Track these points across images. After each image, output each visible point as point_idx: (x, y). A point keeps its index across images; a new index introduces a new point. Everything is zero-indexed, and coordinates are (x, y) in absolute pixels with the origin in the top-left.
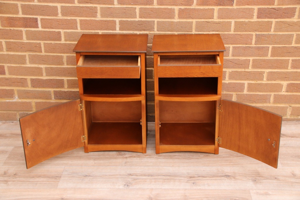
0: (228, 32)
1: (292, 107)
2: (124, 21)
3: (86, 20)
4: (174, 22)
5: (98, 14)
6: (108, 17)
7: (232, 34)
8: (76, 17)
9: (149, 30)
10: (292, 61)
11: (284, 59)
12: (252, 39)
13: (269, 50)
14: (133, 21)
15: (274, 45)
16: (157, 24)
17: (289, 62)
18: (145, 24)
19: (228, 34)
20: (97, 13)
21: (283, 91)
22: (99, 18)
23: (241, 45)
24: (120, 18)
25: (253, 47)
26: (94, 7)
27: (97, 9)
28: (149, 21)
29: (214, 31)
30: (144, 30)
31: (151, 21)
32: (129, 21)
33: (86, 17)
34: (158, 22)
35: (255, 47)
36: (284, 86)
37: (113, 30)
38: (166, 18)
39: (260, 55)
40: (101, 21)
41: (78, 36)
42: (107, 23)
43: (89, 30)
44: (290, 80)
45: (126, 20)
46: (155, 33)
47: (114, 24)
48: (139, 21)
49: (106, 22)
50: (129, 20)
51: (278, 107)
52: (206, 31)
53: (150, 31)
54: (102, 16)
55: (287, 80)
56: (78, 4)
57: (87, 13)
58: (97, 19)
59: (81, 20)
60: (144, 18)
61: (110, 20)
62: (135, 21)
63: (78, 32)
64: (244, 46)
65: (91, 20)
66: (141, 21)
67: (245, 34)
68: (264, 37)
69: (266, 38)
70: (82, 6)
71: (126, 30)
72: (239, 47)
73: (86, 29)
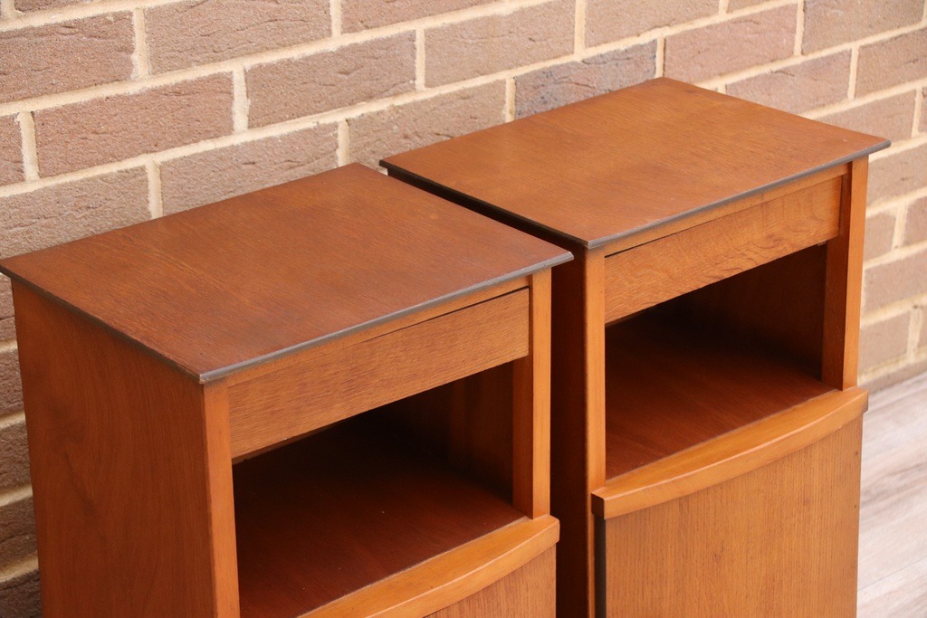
0: (708, 15)
1: (922, 307)
2: (272, 68)
3: (73, 107)
4: (500, 17)
5: (135, 57)
6: (187, 65)
7: (723, 25)
8: (14, 99)
9: (391, 91)
10: (924, 96)
11: (898, 97)
12: (793, 31)
13: (851, 68)
14: (317, 55)
15: (865, 36)
16: (428, 47)
17: (914, 102)
18: (373, 61)
19: (708, 27)
20: (129, 49)
21: (894, 245)
22: (142, 80)
23: (753, 73)
24: (249, 54)
25: (795, 67)
26: (114, 14)
27: (131, 27)
28: (388, 39)
29: (656, 27)
30: (370, 97)
31: (400, 38)
32: (297, 64)
33: (71, 88)
34: (430, 34)
35: (803, 64)
36: (897, 222)
37: (216, 136)
38: (465, 7)
39: (821, 102)
40: (155, 93)
41: (27, 221)
42: (183, 99)
43: (91, 165)
44: (914, 188)
45: (282, 62)
46: (420, 97)
47: (223, 97)
48: (343, 52)
49: (178, 94)
50: (295, 53)
51: (882, 324)
52: (628, 36)
53: (396, 95)
54: (159, 64)
55: (906, 192)
56: (19, 17)
57: (76, 63)
58: (131, 89)
59: (46, 113)
60: (367, 27)
61: (200, 80)
62: (324, 55)
63: (26, 196)
64: (766, 69)
65: (100, 102)
66: (354, 48)
67: (770, 11)
68: (833, 7)
69: (841, 13)
70: (47, 26)
71: (282, 120)
72: (749, 80)
73: (73, 168)
